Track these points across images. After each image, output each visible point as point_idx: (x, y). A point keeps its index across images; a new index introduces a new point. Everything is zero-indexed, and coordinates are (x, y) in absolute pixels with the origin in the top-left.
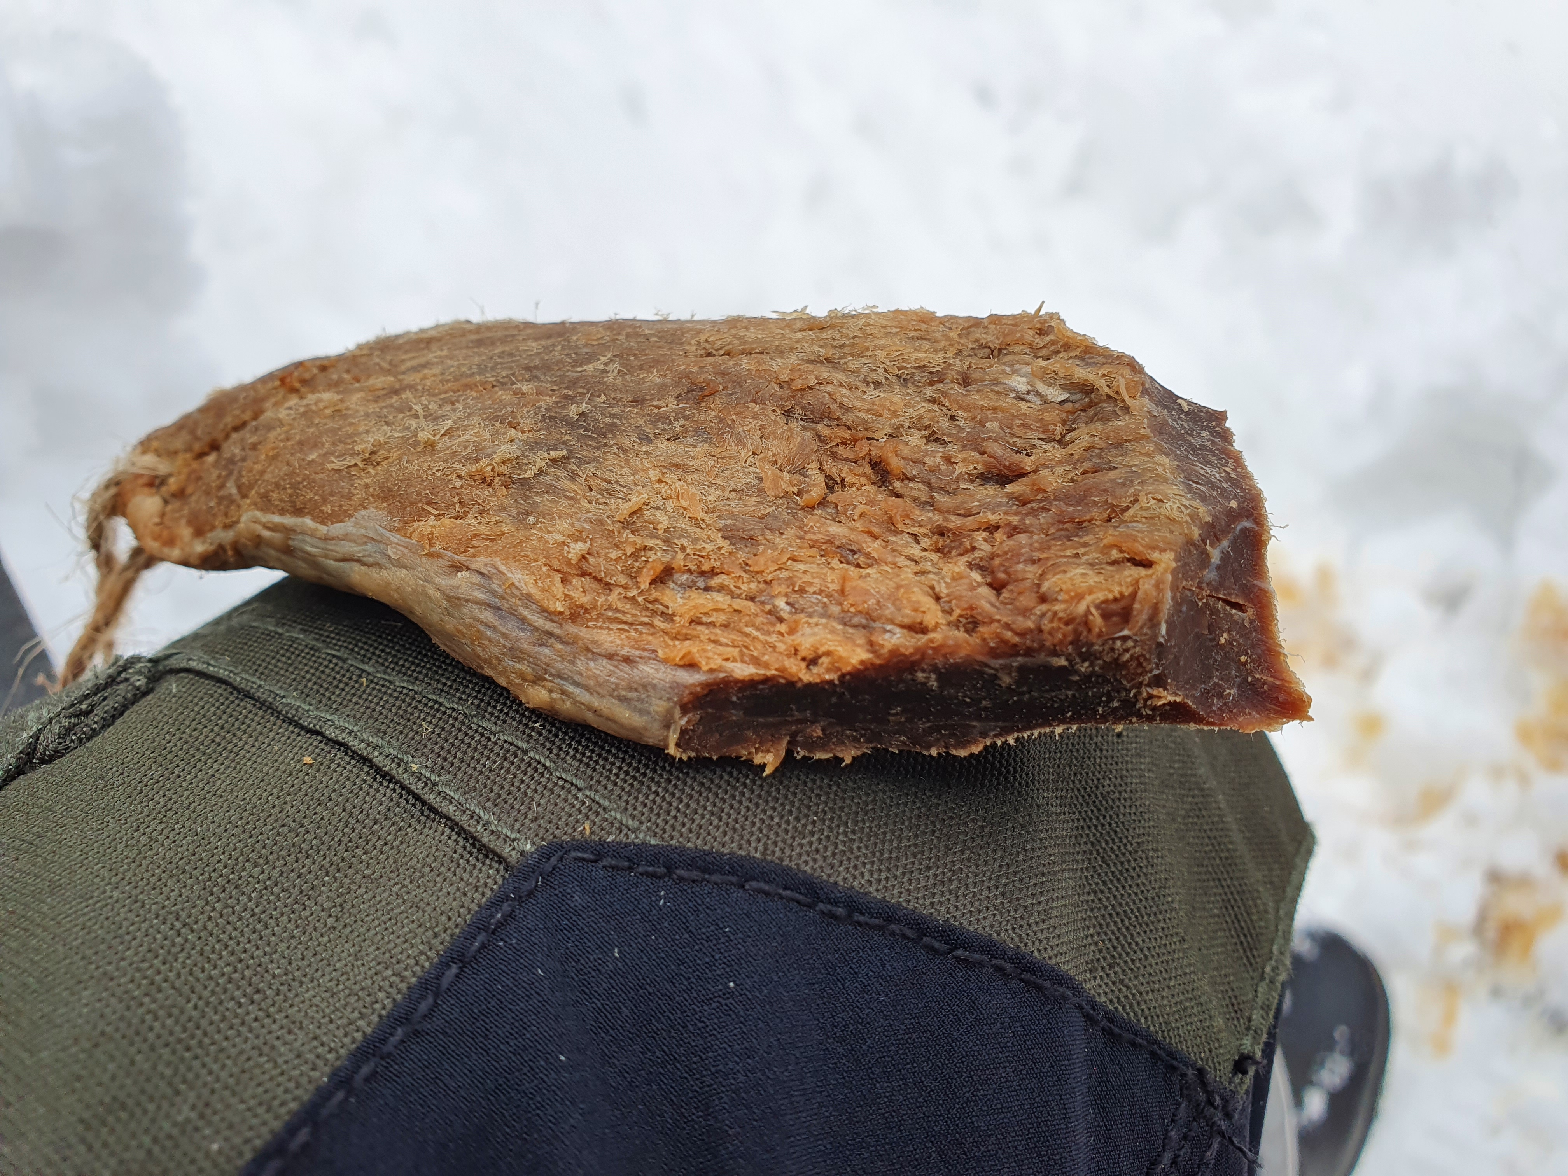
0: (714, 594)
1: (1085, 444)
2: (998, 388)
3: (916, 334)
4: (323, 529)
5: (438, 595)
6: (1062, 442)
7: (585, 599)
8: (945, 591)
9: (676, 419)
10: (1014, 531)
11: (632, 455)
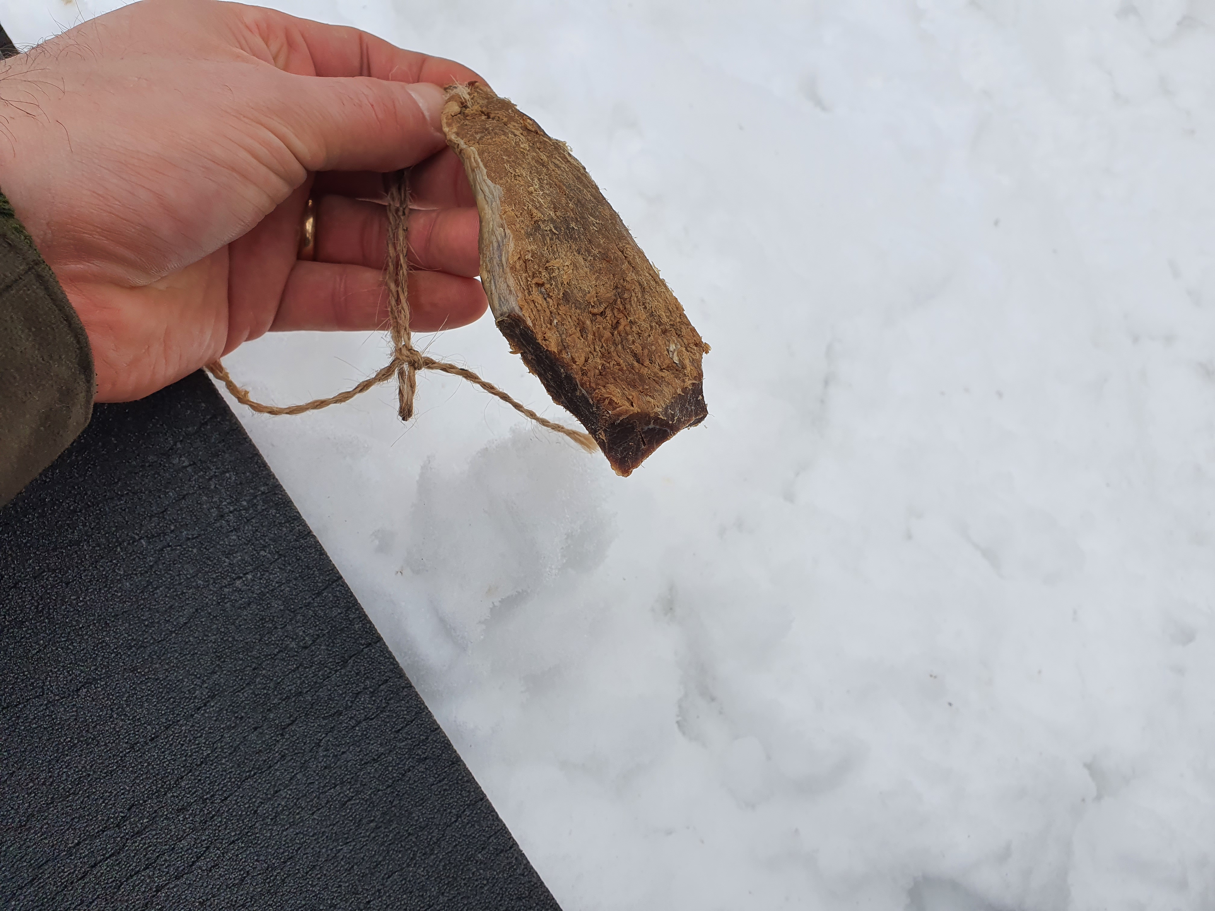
0: (545, 302)
1: (664, 376)
2: (667, 343)
3: (671, 309)
4: (486, 178)
5: (492, 226)
6: (661, 370)
7: (518, 267)
8: (590, 362)
9: (592, 256)
10: (621, 370)
11: (571, 251)
